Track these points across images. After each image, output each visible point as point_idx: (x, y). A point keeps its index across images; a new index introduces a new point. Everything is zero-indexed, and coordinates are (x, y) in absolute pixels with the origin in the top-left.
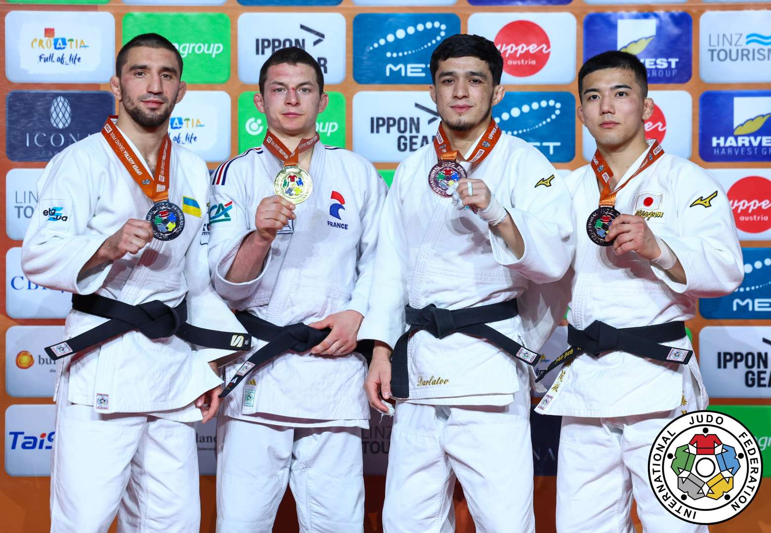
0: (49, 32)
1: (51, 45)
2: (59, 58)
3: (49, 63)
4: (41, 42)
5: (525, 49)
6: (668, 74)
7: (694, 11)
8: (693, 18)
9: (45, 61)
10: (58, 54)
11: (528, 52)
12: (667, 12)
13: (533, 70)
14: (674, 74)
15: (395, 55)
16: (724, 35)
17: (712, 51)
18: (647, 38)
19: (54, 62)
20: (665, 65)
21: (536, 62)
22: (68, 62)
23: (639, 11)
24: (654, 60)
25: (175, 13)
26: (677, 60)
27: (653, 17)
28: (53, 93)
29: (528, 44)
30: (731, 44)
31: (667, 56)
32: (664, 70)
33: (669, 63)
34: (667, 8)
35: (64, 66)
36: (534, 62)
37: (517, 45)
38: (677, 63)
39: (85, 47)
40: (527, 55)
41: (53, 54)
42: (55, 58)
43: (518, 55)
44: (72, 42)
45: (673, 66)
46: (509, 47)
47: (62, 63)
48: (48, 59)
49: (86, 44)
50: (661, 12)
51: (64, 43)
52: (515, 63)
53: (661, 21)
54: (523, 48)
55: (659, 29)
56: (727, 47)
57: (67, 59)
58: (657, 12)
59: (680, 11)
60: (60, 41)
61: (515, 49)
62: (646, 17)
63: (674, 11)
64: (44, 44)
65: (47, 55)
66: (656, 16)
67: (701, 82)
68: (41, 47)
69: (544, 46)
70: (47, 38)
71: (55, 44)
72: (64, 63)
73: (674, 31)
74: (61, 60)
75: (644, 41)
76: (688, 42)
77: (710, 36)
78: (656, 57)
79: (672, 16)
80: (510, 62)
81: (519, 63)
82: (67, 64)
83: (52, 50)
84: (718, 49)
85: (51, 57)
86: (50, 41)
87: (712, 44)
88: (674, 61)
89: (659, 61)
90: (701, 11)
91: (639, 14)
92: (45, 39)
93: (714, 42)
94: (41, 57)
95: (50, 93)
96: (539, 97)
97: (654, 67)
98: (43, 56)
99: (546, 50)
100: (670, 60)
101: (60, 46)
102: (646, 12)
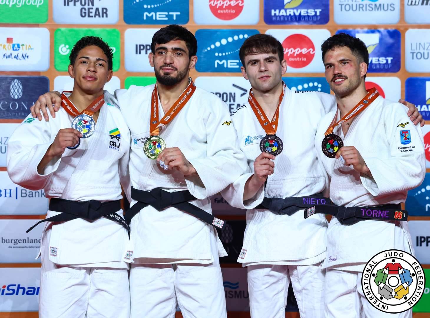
0: (9, 40)
1: (10, 48)
2: (15, 56)
3: (9, 59)
4: (4, 46)
5: (300, 51)
6: (386, 67)
7: (402, 29)
8: (401, 33)
9: (7, 58)
10: (15, 53)
11: (301, 53)
12: (386, 29)
13: (305, 64)
14: (390, 67)
15: (220, 55)
16: (420, 44)
17: (413, 53)
18: (373, 45)
19: (12, 58)
20: (385, 62)
21: (306, 59)
22: (21, 58)
23: (369, 29)
24: (377, 58)
25: (86, 29)
26: (392, 58)
27: (377, 32)
28: (11, 77)
29: (301, 48)
30: (424, 49)
31: (386, 56)
32: (384, 64)
33: (387, 61)
34: (385, 27)
35: (18, 61)
36: (305, 59)
37: (295, 49)
38: (391, 60)
39: (31, 49)
40: (300, 55)
41: (12, 54)
42: (13, 56)
43: (295, 55)
44: (24, 46)
45: (389, 62)
46: (290, 50)
47: (17, 59)
48: (9, 57)
49: (32, 48)
50: (382, 30)
51: (19, 47)
52: (293, 60)
53: (382, 35)
54: (298, 51)
55: (381, 39)
56: (422, 51)
57: (20, 57)
58: (379, 29)
59: (393, 29)
60: (16, 46)
61: (293, 51)
62: (373, 32)
63: (389, 29)
64: (6, 47)
65: (8, 54)
66: (379, 32)
67: (406, 72)
68: (4, 49)
69: (311, 49)
70: (8, 44)
71: (13, 48)
72: (19, 59)
73: (390, 41)
74: (17, 57)
75: (371, 46)
76: (399, 48)
77: (412, 44)
78: (379, 56)
79: (389, 32)
80: (291, 59)
81: (296, 60)
82: (20, 60)
83: (11, 51)
84: (416, 52)
85: (11, 55)
86: (10, 46)
87: (413, 49)
88: (390, 59)
89: (381, 59)
90: (406, 29)
91: (369, 30)
92: (7, 45)
93: (414, 47)
94: (4, 55)
95: (10, 77)
96: (308, 81)
97: (378, 63)
98: (5, 55)
99: (313, 52)
100: (387, 58)
101: (16, 49)
102: (373, 29)
